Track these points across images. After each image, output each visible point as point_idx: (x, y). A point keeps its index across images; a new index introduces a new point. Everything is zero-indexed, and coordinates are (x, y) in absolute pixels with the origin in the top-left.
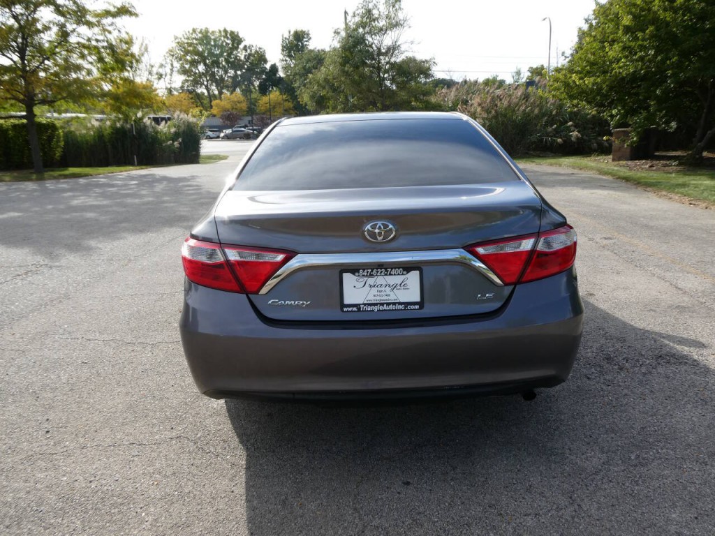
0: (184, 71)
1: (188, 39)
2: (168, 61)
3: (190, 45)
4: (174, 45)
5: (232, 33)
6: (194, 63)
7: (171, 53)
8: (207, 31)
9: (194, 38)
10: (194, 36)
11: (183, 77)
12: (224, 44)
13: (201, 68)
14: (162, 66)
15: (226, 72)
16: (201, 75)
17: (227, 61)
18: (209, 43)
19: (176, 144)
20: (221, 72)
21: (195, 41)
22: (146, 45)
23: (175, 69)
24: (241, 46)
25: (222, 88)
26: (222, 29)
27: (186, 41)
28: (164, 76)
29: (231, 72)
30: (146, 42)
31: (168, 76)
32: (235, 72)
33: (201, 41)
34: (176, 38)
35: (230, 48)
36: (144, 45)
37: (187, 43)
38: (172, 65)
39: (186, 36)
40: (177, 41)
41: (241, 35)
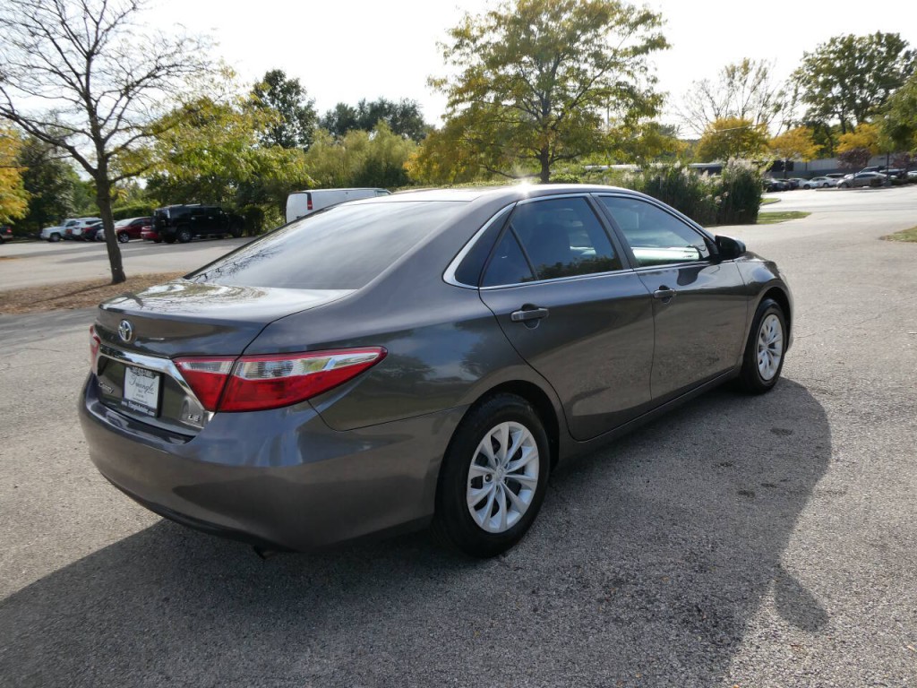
0: (810, 98)
1: (823, 53)
2: (792, 86)
3: (825, 61)
4: (803, 63)
5: (889, 36)
6: (827, 85)
7: (798, 77)
8: (851, 39)
9: (831, 52)
10: (832, 48)
11: (808, 106)
12: (876, 53)
13: (836, 90)
14: (782, 94)
15: (873, 92)
16: (835, 100)
17: (876, 77)
18: (852, 55)
19: (718, 199)
20: (866, 93)
21: (832, 56)
22: (765, 69)
23: (799, 97)
24: (902, 54)
25: (864, 116)
26: (874, 33)
27: (820, 56)
28: (782, 107)
29: (881, 92)
30: (765, 65)
31: (789, 107)
32: (887, 92)
33: (840, 55)
34: (806, 55)
35: (884, 58)
36: (762, 70)
37: (821, 59)
38: (796, 91)
39: (819, 50)
40: (807, 58)
41: (902, 39)
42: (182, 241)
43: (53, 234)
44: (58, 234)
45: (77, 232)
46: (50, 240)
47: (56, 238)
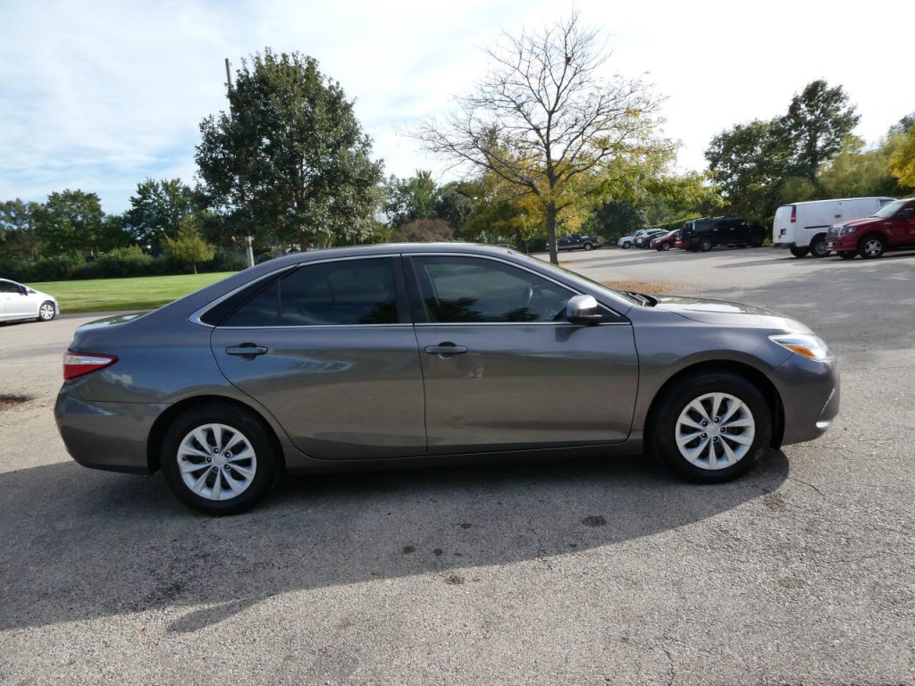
42: (704, 250)
43: (625, 242)
44: (629, 242)
45: (640, 241)
46: (623, 247)
47: (627, 245)
